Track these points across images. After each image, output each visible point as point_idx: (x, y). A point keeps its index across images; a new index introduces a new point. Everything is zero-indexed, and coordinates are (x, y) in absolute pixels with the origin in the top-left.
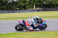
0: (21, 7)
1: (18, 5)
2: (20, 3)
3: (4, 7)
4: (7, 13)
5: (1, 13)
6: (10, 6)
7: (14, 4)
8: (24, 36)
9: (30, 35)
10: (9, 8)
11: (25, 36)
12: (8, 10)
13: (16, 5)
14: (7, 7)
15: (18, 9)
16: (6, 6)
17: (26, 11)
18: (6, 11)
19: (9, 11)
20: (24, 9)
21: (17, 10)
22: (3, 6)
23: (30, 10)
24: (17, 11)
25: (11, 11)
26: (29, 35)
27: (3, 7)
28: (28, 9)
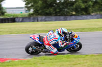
0: (79, 9)
1: (74, 6)
2: (77, 3)
3: (50, 11)
4: (56, 20)
5: (45, 21)
6: (61, 8)
7: (67, 4)
8: (85, 61)
9: (97, 59)
10: (59, 12)
11: (88, 61)
12: (56, 15)
13: (70, 6)
14: (55, 10)
15: (74, 13)
16: (53, 8)
17: (89, 17)
18: (53, 18)
19: (58, 17)
20: (84, 13)
21: (73, 15)
22: (48, 9)
23: (95, 15)
24: (73, 17)
25: (62, 17)
26: (94, 59)
27: (48, 11)
28: (92, 14)
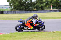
1: (36, 5)
3: (22, 8)
4: (25, 13)
5: (20, 13)
7: (32, 4)
8: (38, 35)
9: (45, 34)
11: (40, 35)
14: (25, 7)
15: (35, 9)
17: (43, 11)
18: (24, 11)
19: (26, 11)
20: (41, 9)
22: (21, 6)
23: (47, 11)
24: (35, 11)
25: (29, 11)
26: (43, 34)
28: (45, 10)
